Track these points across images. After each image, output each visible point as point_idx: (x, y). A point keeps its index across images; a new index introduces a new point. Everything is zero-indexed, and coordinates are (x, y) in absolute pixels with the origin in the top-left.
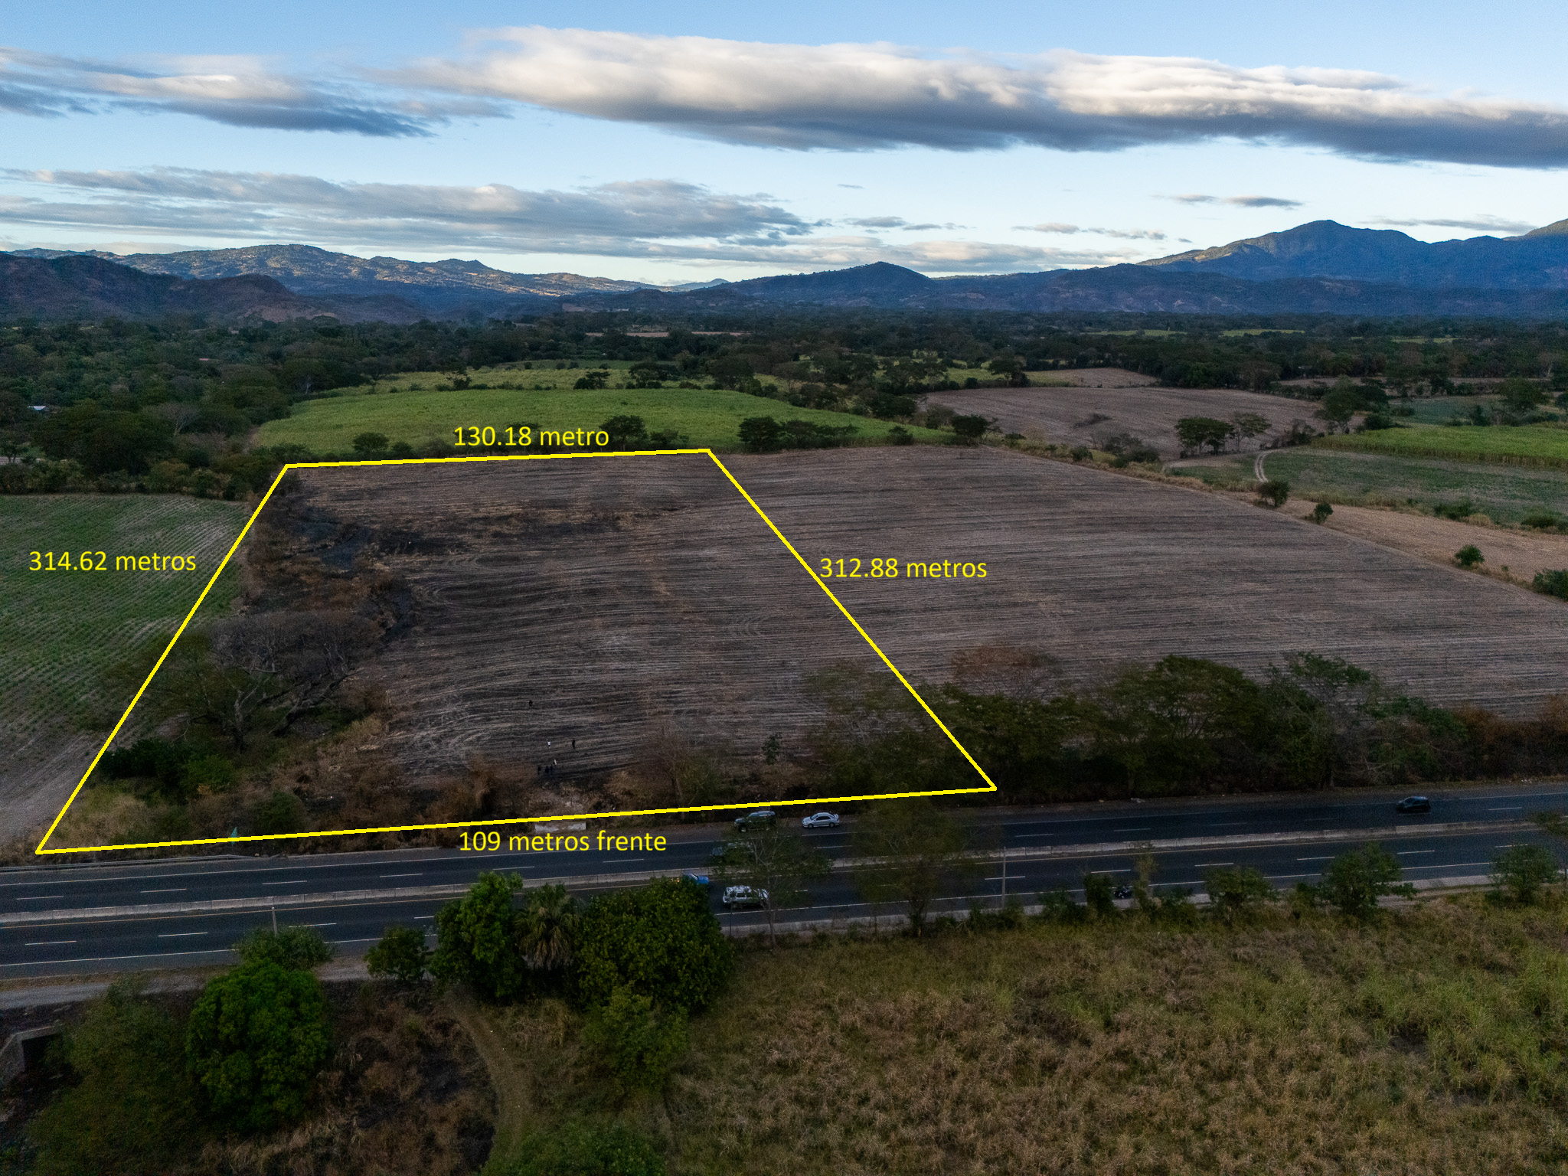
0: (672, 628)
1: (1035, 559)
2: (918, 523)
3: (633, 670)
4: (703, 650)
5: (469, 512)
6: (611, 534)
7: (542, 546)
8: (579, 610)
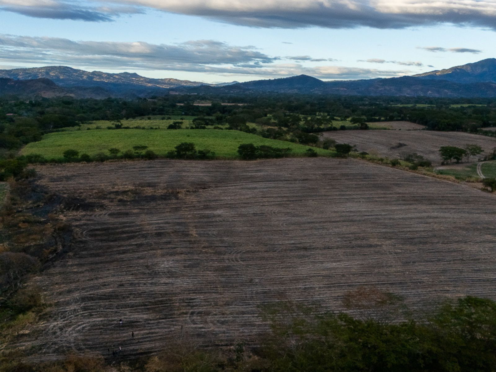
0: (196, 257)
1: (379, 219)
2: (320, 198)
3: (172, 284)
4: (210, 271)
5: (110, 188)
6: (174, 201)
7: (140, 207)
8: (151, 245)
